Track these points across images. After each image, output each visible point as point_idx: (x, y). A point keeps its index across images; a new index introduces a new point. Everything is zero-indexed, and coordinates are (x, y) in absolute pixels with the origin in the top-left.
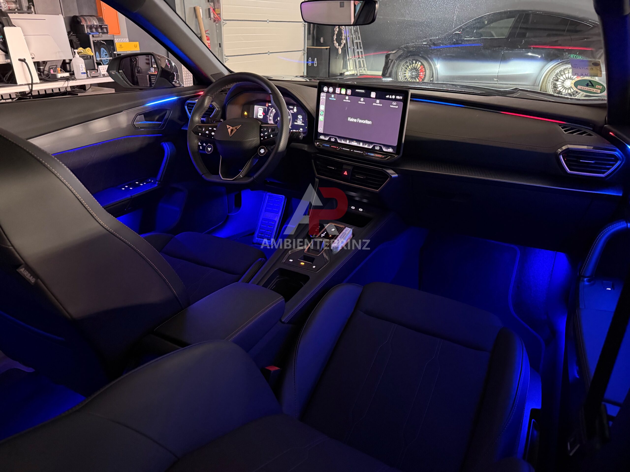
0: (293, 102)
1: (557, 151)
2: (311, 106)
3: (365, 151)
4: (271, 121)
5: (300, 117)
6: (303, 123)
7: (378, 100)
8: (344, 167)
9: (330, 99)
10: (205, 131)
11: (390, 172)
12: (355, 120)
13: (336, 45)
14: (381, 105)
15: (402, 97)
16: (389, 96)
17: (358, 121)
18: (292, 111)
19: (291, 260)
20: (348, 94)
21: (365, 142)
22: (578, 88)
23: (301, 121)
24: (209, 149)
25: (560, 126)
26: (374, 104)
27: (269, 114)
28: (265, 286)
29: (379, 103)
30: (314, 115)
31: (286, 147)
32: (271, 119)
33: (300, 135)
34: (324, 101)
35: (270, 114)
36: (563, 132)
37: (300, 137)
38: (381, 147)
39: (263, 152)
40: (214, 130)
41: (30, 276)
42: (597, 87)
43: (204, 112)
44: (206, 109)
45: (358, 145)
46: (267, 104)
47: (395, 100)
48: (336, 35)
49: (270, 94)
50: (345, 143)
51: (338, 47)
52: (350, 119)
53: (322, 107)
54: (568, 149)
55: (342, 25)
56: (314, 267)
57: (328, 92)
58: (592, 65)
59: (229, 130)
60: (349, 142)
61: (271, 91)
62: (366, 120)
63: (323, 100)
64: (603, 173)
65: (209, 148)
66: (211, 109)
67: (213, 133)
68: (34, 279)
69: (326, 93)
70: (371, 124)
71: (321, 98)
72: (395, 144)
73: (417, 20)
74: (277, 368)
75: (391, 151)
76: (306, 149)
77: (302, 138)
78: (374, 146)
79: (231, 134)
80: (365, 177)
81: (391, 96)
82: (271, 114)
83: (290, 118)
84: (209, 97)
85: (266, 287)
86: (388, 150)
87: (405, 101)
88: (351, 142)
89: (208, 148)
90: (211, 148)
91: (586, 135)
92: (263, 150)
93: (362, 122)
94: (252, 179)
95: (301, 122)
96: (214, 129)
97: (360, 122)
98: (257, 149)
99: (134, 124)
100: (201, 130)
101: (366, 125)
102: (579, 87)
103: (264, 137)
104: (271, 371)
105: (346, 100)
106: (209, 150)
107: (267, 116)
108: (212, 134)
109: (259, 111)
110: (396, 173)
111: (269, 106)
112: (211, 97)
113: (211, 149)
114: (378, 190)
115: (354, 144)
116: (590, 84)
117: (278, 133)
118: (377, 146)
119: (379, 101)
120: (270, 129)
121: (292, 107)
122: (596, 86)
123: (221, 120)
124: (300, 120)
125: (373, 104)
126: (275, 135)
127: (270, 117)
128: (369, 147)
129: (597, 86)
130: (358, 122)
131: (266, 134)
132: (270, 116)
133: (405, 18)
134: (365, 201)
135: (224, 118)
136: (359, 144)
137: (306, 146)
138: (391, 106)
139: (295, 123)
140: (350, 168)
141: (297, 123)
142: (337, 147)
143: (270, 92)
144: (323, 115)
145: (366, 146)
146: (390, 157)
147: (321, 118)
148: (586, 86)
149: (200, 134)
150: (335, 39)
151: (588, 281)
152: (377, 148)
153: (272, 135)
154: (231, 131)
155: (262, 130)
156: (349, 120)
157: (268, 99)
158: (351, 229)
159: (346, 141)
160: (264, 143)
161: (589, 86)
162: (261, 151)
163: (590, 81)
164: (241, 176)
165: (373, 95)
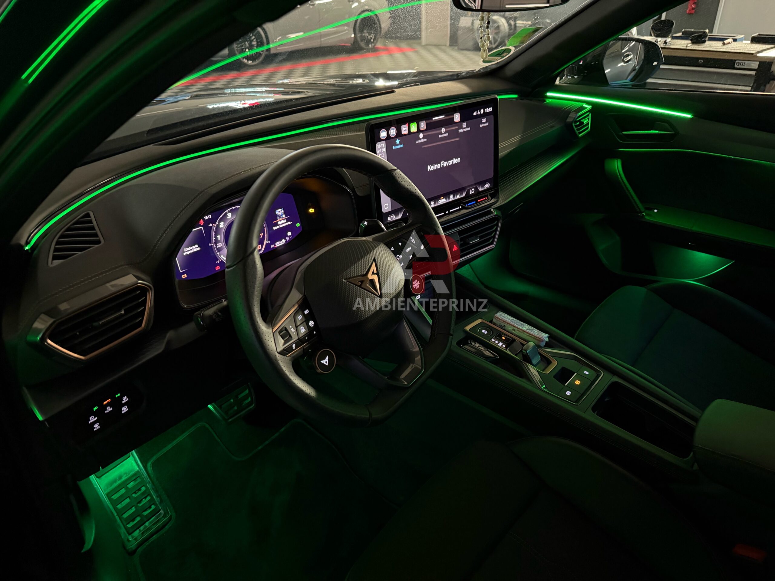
5: (279, 212)
7: (464, 124)
9: (394, 146)
12: (438, 166)
15: (491, 109)
16: (476, 112)
19: (568, 393)
20: (421, 129)
21: (454, 193)
24: (326, 362)
45: (448, 201)
47: (485, 115)
52: (430, 168)
57: (388, 137)
60: (435, 203)
62: (452, 159)
65: (324, 359)
69: (385, 141)
70: (460, 161)
75: (488, 187)
78: (468, 192)
81: (479, 111)
82: (219, 237)
86: (485, 186)
87: (495, 113)
88: (438, 202)
89: (322, 362)
93: (447, 165)
95: (285, 221)
101: (453, 165)
105: (421, 139)
106: (327, 365)
107: (210, 245)
111: (207, 222)
113: (328, 360)
114: (494, 245)
115: (442, 201)
118: (471, 189)
124: (282, 218)
128: (462, 197)
130: (442, 167)
132: (217, 241)
136: (449, 198)
141: (278, 225)
145: (458, 197)
152: (471, 192)
165: (457, 117)
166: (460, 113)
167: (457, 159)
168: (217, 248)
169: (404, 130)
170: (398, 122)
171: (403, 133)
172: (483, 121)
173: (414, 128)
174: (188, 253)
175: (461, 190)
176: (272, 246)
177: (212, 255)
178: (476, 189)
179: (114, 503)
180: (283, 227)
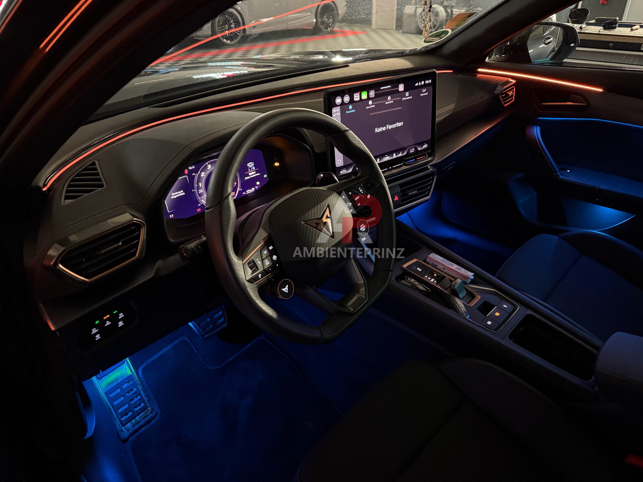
1: (495, 93)
5: (250, 165)
12: (384, 129)
15: (431, 81)
16: (417, 83)
17: (388, 128)
19: (489, 323)
20: (370, 97)
23: (254, 171)
24: (286, 289)
47: (425, 86)
52: (377, 130)
57: (343, 103)
60: (380, 160)
69: (339, 107)
70: (403, 125)
75: (426, 147)
78: (408, 151)
81: (420, 83)
82: (200, 184)
86: (423, 147)
87: (434, 84)
88: (383, 159)
90: (287, 286)
93: (392, 128)
105: (370, 105)
106: (287, 292)
107: (193, 190)
108: (274, 260)
114: (429, 197)
115: (387, 158)
118: (411, 149)
119: (408, 93)
127: (199, 190)
128: (403, 155)
136: (392, 156)
139: (246, 178)
141: (249, 176)
145: (400, 155)
165: (401, 88)
166: (404, 84)
167: (400, 123)
168: (198, 194)
169: (356, 97)
170: (351, 91)
171: (355, 100)
172: (423, 91)
173: (364, 95)
174: (175, 197)
175: (403, 149)
176: (244, 193)
177: (194, 199)
178: (416, 148)
179: (111, 400)
180: (253, 177)
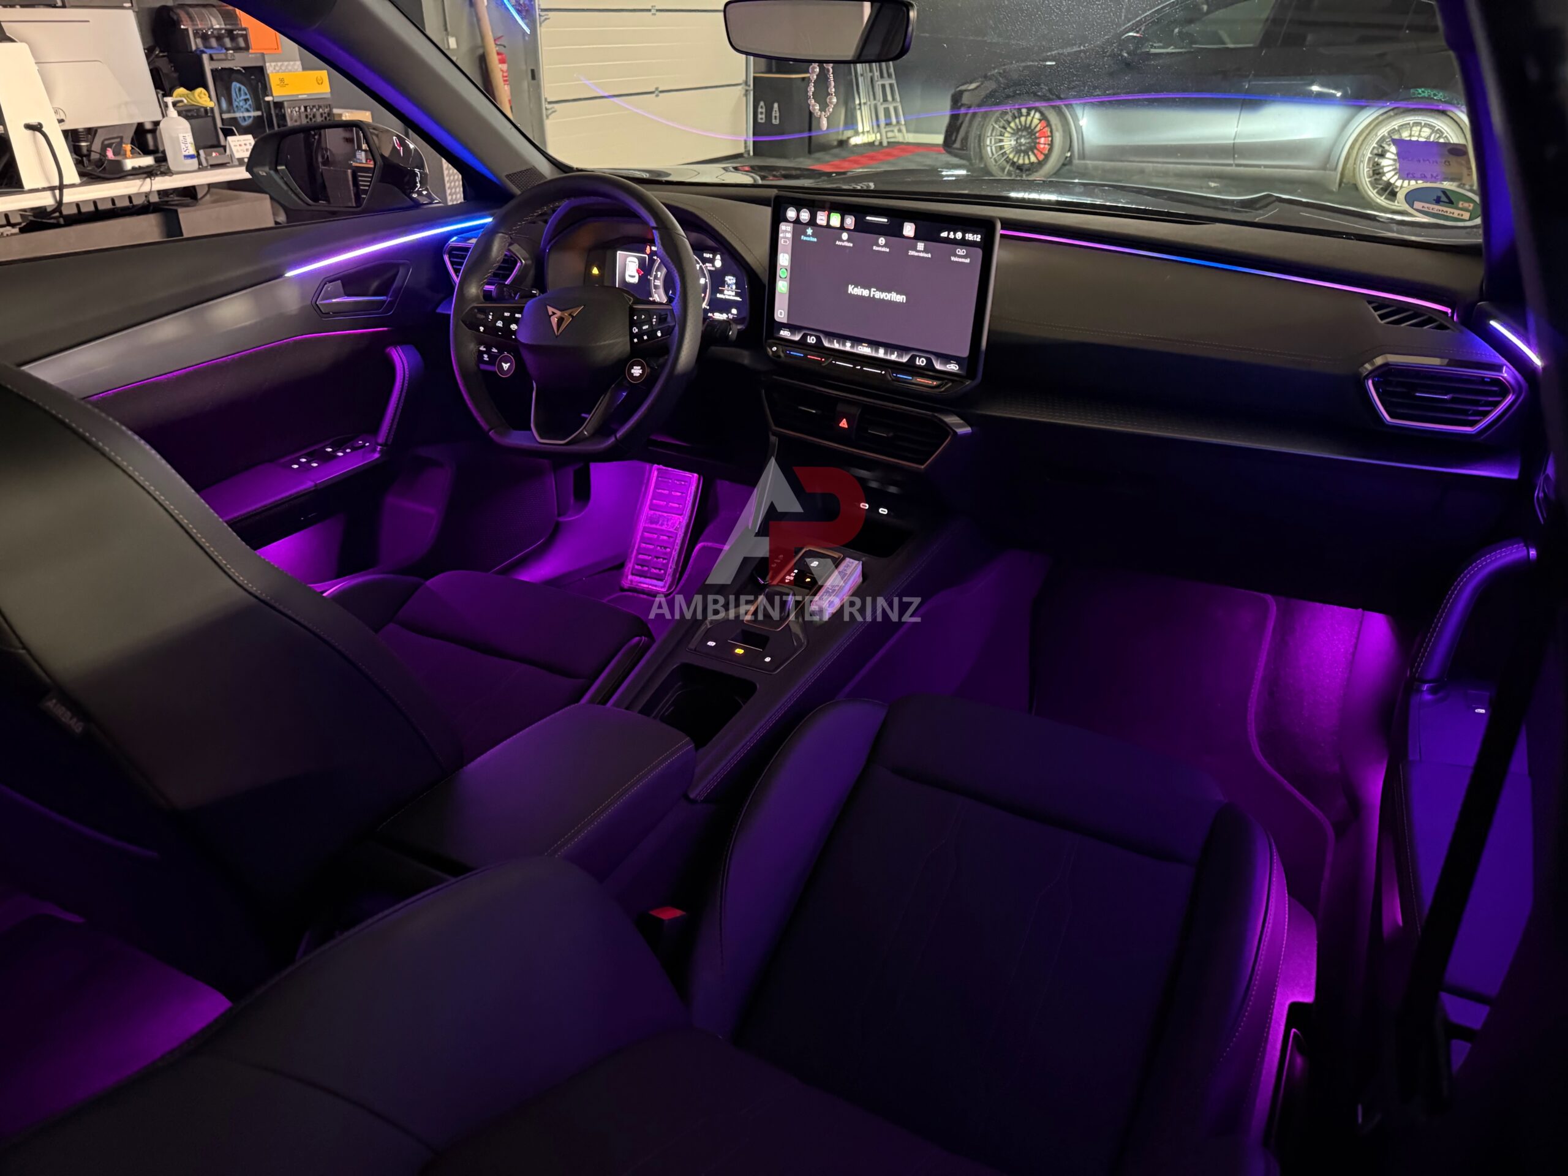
0: (710, 243)
1: (1360, 370)
2: (755, 254)
3: (891, 368)
4: (659, 296)
5: (730, 280)
6: (737, 294)
7: (921, 244)
8: (841, 408)
9: (803, 238)
10: (495, 320)
11: (952, 420)
12: (866, 293)
13: (814, 109)
14: (929, 255)
15: (979, 236)
16: (947, 233)
17: (874, 295)
18: (711, 265)
19: (711, 644)
20: (846, 226)
21: (889, 347)
22: (1414, 207)
23: (732, 291)
24: (506, 366)
25: (1370, 303)
26: (911, 253)
27: (654, 273)
28: (646, 711)
29: (923, 249)
30: (765, 279)
31: (694, 360)
32: (659, 284)
33: (730, 329)
34: (789, 243)
35: (656, 272)
36: (1376, 319)
37: (730, 333)
38: (929, 361)
39: (638, 375)
40: (517, 318)
41: (71, 718)
42: (1460, 206)
43: (491, 272)
44: (496, 265)
45: (874, 354)
46: (648, 247)
47: (963, 243)
48: (813, 84)
49: (654, 228)
50: (842, 348)
51: (819, 114)
52: (853, 289)
53: (784, 259)
54: (1386, 365)
55: (828, 62)
56: (768, 659)
57: (797, 221)
58: (1447, 153)
59: (554, 320)
60: (852, 346)
61: (657, 222)
62: (891, 293)
63: (786, 242)
64: (1472, 424)
65: (506, 363)
66: (509, 262)
67: (514, 327)
68: (81, 724)
69: (792, 224)
70: (904, 301)
71: (781, 235)
72: (965, 353)
73: (1016, 41)
74: (679, 913)
75: (953, 369)
76: (746, 361)
77: (734, 337)
78: (913, 358)
79: (558, 330)
80: (891, 434)
81: (952, 233)
82: (659, 273)
83: (706, 282)
84: (502, 236)
85: (648, 715)
86: (948, 366)
87: (987, 247)
88: (857, 348)
89: (503, 364)
90: (509, 364)
91: (1430, 328)
92: (639, 367)
93: (882, 298)
94: (613, 439)
95: (734, 293)
96: (517, 315)
97: (878, 297)
98: (624, 364)
99: (317, 305)
100: (484, 319)
101: (891, 303)
102: (1418, 205)
103: (639, 335)
104: (662, 921)
105: (843, 241)
106: (505, 369)
107: (649, 277)
108: (511, 329)
109: (629, 266)
110: (966, 424)
111: (653, 253)
112: (507, 236)
113: (509, 366)
114: (923, 467)
115: (864, 350)
116: (1444, 198)
117: (675, 326)
118: (920, 357)
119: (923, 244)
120: (655, 317)
121: (711, 256)
122: (1458, 203)
123: (533, 292)
124: (732, 288)
125: (909, 254)
126: (667, 332)
127: (656, 281)
128: (900, 360)
129: (1461, 203)
130: (872, 296)
131: (645, 328)
132: (656, 278)
133: (986, 38)
134: (893, 489)
135: (543, 290)
136: (877, 351)
137: (746, 353)
138: (953, 259)
139: (719, 296)
140: (856, 411)
141: (724, 295)
142: (823, 360)
143: (654, 224)
144: (786, 278)
145: (894, 357)
146: (950, 384)
147: (782, 286)
148: (1434, 202)
149: (482, 329)
150: (810, 94)
151: (1432, 691)
152: (919, 362)
153: (659, 331)
154: (558, 321)
155: (635, 318)
156: (849, 292)
157: (649, 237)
158: (857, 562)
159: (844, 345)
160: (638, 353)
161: (1441, 203)
162: (633, 371)
163: (1444, 192)
164: (586, 433)
165: (909, 229)
166: (915, 224)
167: (899, 296)
169: (821, 218)
171: (819, 222)
173: (835, 220)
175: (902, 349)
176: (710, 315)
